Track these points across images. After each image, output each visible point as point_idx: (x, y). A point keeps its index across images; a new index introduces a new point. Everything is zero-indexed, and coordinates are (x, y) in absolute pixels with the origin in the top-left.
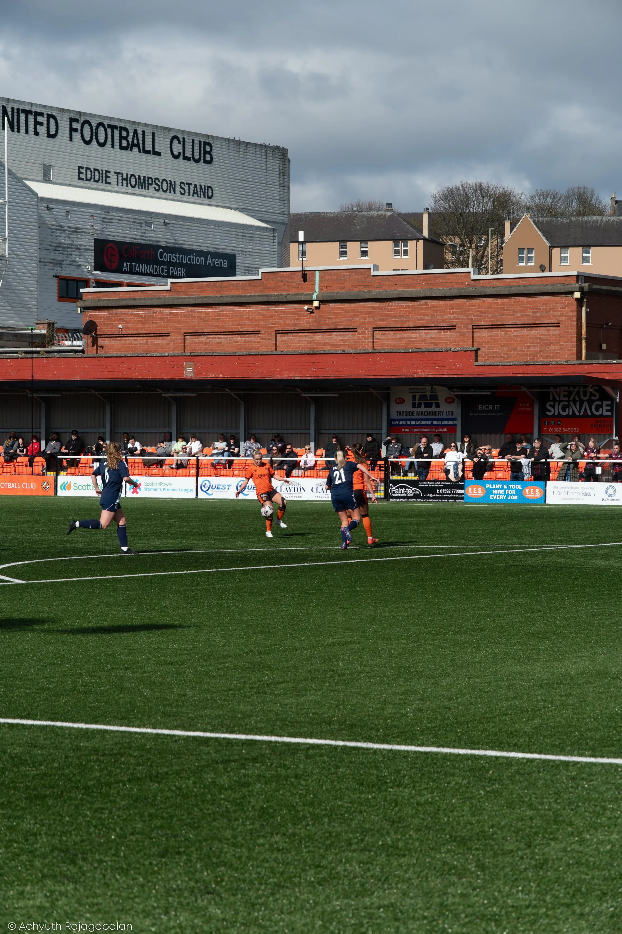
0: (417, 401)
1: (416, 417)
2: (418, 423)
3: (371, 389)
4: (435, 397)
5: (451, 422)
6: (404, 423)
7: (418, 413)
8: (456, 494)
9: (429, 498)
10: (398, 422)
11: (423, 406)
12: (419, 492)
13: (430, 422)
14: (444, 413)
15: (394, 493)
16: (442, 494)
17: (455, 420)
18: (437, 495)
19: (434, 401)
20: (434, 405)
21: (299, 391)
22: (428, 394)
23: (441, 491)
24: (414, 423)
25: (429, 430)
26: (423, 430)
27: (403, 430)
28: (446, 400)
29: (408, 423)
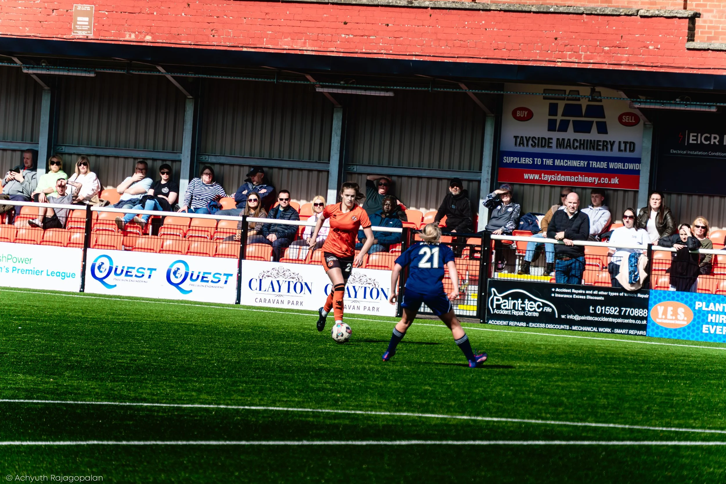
0: (559, 118)
1: (554, 150)
3: (463, 86)
4: (598, 111)
5: (631, 166)
6: (528, 161)
7: (560, 143)
8: (629, 317)
9: (572, 323)
10: (516, 159)
11: (571, 127)
12: (551, 308)
13: (583, 164)
14: (616, 146)
15: (499, 307)
16: (601, 315)
17: (638, 161)
18: (589, 318)
19: (595, 120)
20: (594, 128)
21: (312, 80)
22: (584, 103)
23: (599, 309)
24: (549, 162)
25: (581, 179)
26: (567, 178)
27: (526, 176)
28: (620, 119)
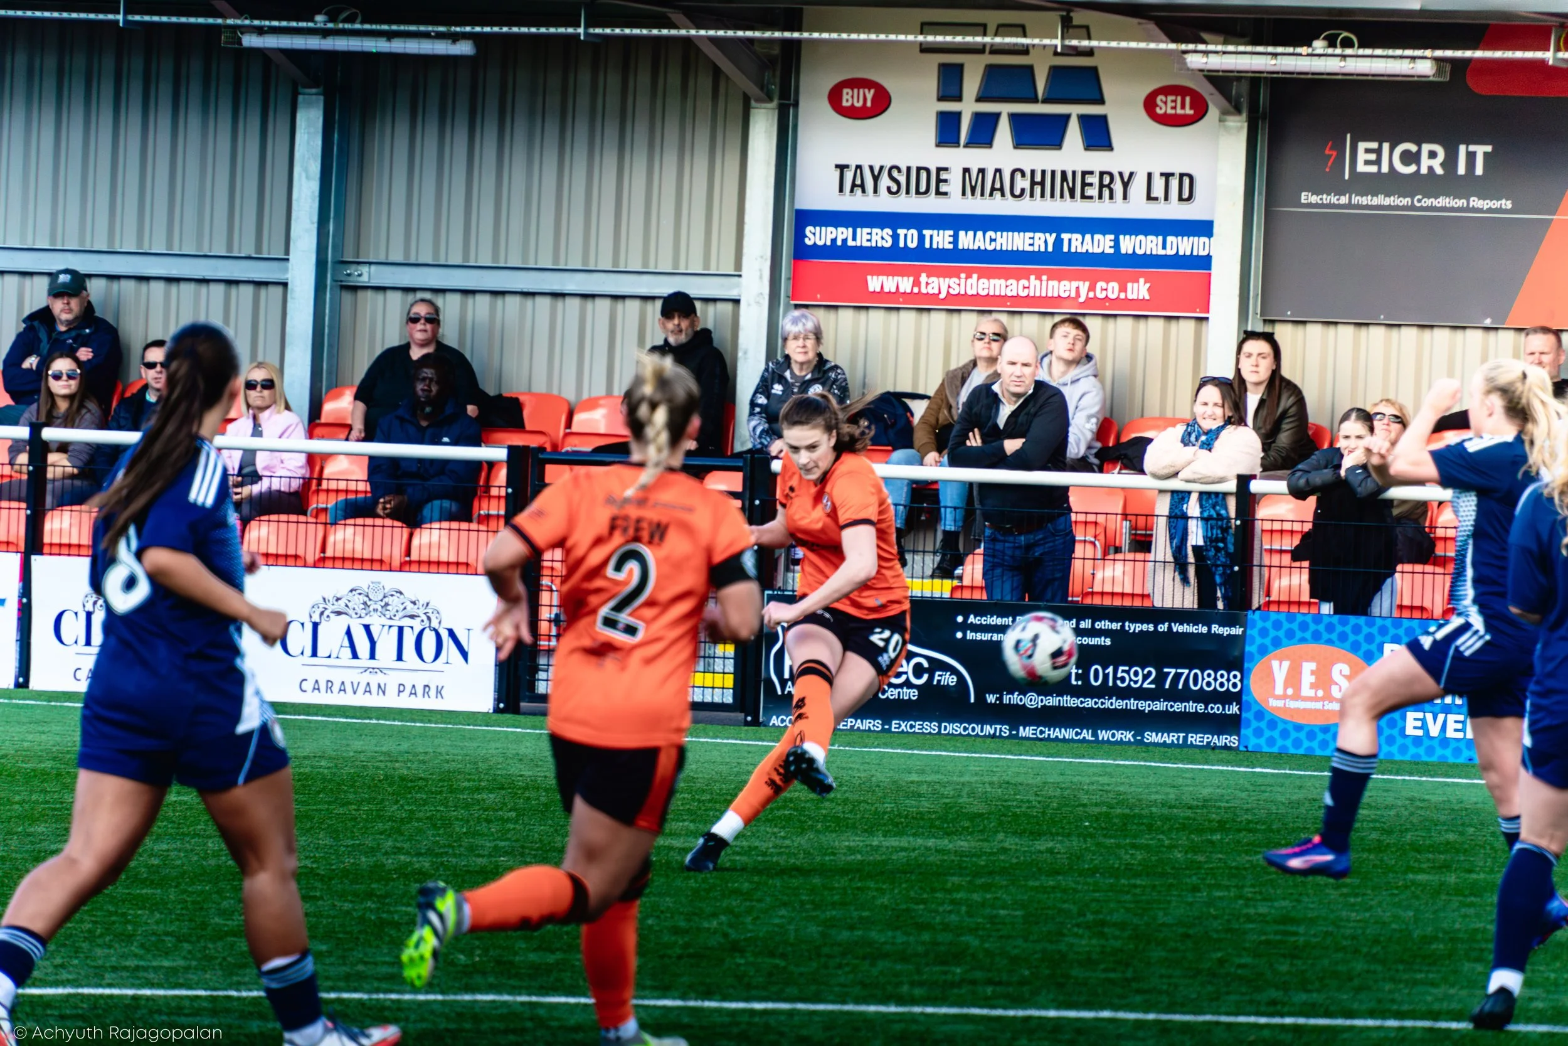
0: (968, 108)
1: (956, 203)
2: (967, 240)
3: (679, 19)
5: (1184, 245)
6: (881, 237)
7: (973, 182)
8: (1186, 695)
9: (1018, 716)
10: (842, 234)
11: (1004, 133)
12: (954, 674)
13: (1041, 241)
14: (1138, 187)
16: (1104, 691)
17: (1204, 228)
18: (1069, 701)
19: (1075, 110)
20: (1074, 134)
21: (231, 15)
22: (1042, 63)
23: (1098, 674)
24: (941, 239)
25: (1037, 286)
26: (997, 286)
27: (874, 284)
28: (1150, 105)
29: (909, 237)
